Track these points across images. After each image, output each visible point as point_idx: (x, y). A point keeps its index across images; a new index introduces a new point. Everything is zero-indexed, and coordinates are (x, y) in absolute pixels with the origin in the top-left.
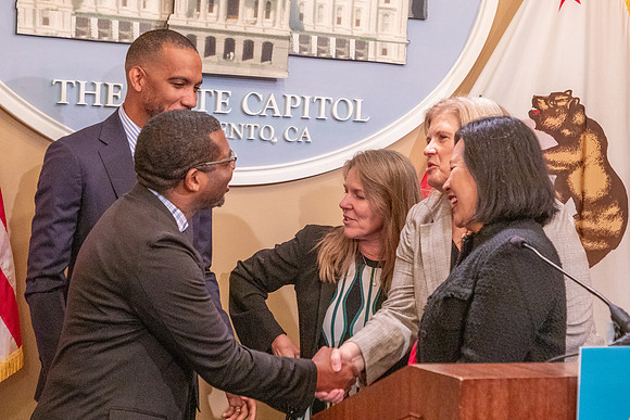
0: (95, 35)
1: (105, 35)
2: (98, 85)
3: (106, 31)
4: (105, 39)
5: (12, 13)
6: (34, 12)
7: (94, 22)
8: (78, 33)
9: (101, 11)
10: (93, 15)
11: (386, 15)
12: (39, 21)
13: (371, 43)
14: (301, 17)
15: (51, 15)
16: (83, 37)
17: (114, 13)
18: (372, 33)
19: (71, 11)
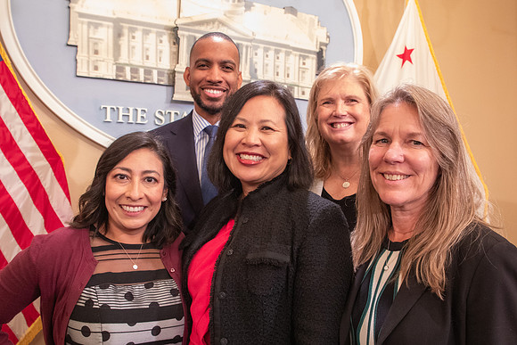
0: (129, 78)
1: (135, 78)
2: (131, 109)
3: (135, 75)
4: (135, 80)
5: (74, 63)
6: (88, 62)
7: (128, 69)
8: (117, 75)
9: (132, 62)
10: (127, 65)
11: (304, 72)
12: (91, 68)
13: (296, 88)
14: (256, 70)
15: (99, 64)
16: (121, 79)
17: (141, 64)
18: (296, 82)
19: (113, 62)
